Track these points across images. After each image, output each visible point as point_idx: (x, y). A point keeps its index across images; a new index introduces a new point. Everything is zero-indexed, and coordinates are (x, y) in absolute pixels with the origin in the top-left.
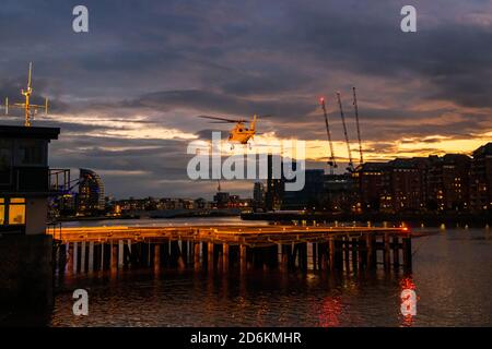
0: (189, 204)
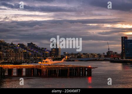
0: (95, 55)
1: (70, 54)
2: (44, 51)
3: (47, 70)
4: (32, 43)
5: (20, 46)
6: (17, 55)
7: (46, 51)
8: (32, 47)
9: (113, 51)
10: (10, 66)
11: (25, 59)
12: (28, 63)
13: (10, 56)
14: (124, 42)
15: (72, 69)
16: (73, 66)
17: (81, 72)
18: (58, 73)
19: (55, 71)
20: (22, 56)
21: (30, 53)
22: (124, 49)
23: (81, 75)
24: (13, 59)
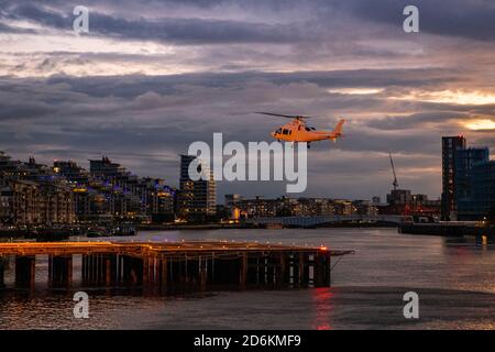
1: (252, 201)
2: (154, 190)
3: (164, 262)
4: (106, 161)
5: (60, 172)
6: (51, 203)
7: (161, 191)
8: (106, 175)
9: (409, 192)
10: (24, 245)
11: (81, 219)
12: (92, 235)
13: (23, 207)
14: (450, 156)
15: (255, 256)
16: (259, 246)
17: (292, 268)
18: (203, 271)
19: (194, 264)
20: (70, 207)
21: (101, 198)
22: (451, 182)
23: (292, 281)
24: (35, 220)
